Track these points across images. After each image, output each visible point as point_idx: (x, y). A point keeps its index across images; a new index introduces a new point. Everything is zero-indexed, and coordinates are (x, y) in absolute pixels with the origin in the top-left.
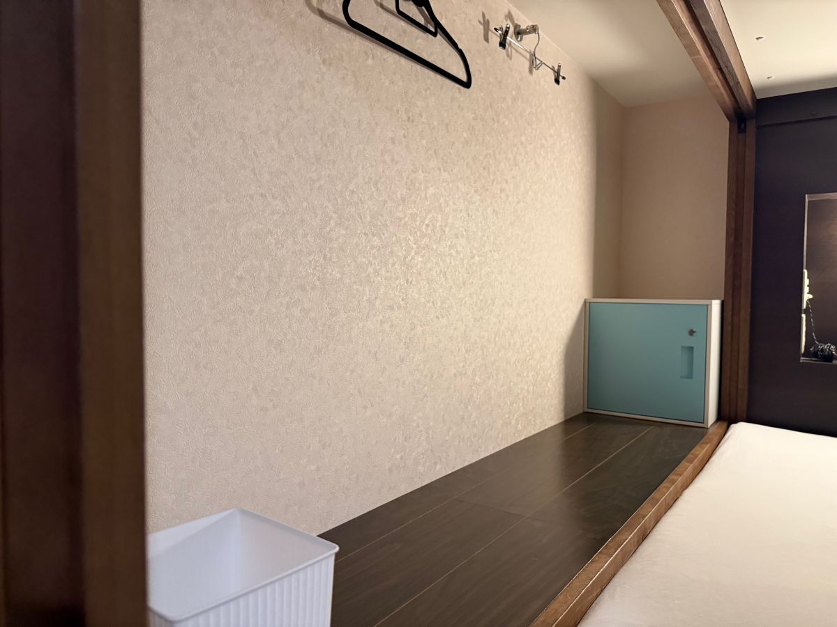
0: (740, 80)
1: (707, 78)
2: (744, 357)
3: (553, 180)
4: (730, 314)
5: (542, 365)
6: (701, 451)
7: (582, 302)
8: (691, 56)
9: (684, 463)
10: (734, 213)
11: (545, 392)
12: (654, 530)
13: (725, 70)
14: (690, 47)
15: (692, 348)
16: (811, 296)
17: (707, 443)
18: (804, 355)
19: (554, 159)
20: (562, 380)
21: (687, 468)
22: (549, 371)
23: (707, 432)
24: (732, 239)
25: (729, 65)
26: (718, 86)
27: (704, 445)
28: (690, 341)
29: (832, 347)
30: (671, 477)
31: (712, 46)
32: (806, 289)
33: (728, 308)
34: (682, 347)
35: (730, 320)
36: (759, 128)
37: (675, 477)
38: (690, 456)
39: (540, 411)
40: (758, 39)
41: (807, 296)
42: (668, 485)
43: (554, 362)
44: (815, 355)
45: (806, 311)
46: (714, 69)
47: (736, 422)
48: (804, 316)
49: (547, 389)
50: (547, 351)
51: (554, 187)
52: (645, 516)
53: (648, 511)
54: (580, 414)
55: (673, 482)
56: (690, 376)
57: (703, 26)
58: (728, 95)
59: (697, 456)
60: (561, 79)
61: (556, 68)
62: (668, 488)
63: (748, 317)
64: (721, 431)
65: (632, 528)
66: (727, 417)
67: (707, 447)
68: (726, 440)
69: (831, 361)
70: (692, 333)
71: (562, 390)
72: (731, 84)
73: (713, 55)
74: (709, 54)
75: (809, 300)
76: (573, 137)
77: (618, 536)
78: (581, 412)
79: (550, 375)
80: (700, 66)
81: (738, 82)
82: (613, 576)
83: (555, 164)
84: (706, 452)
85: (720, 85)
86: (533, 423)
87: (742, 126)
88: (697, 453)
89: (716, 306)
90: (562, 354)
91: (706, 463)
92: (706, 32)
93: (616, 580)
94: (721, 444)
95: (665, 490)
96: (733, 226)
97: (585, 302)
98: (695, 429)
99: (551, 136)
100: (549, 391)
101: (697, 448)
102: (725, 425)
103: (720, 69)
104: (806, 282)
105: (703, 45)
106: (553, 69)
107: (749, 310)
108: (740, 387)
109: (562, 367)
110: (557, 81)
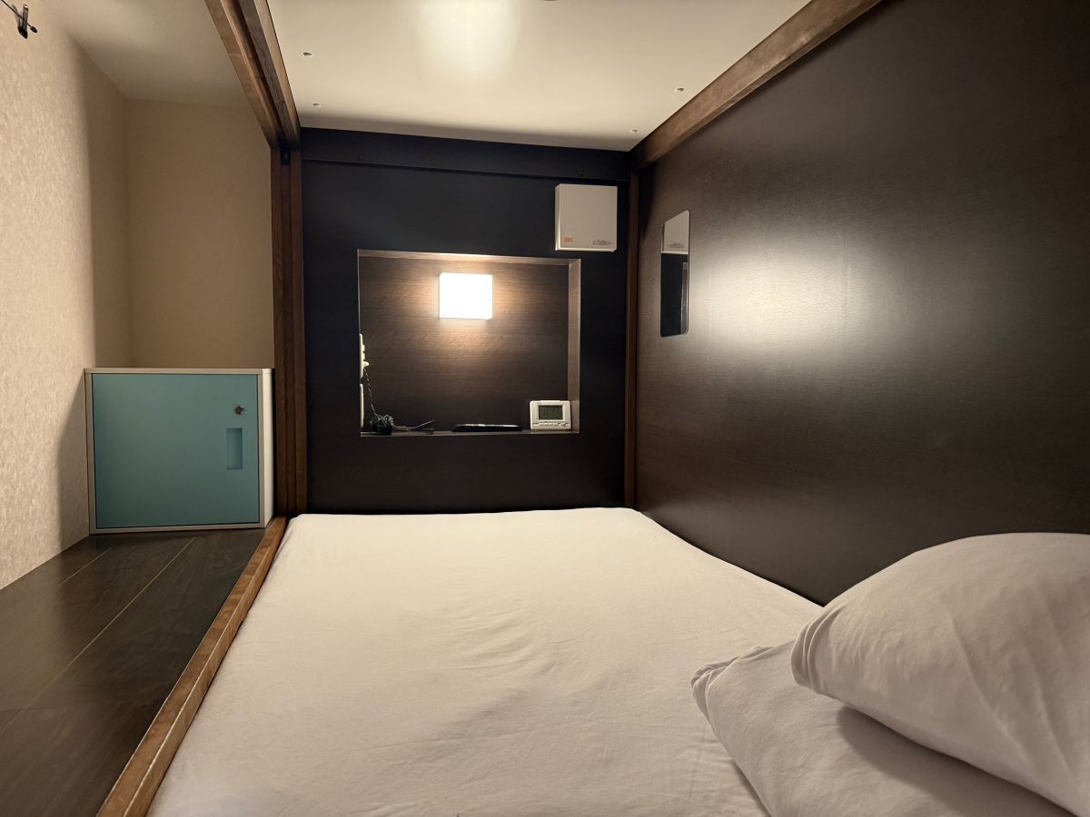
0: (285, 99)
1: (247, 87)
2: (301, 436)
3: (23, 183)
4: (283, 385)
5: (21, 472)
6: (261, 558)
7: (80, 373)
8: (228, 52)
9: (244, 576)
10: (281, 263)
11: (27, 515)
12: (221, 670)
13: (268, 81)
14: (227, 39)
15: (240, 430)
16: (367, 364)
17: (267, 547)
18: (363, 430)
19: (22, 152)
20: (55, 493)
21: (248, 581)
22: (33, 481)
23: (264, 533)
24: (281, 293)
25: (274, 78)
26: (259, 100)
27: (264, 550)
28: (238, 422)
29: (391, 418)
30: (232, 597)
31: (256, 46)
32: (363, 356)
33: (280, 378)
34: (228, 430)
35: (283, 393)
36: (304, 161)
37: (237, 597)
38: (249, 566)
39: (22, 544)
40: (306, 54)
41: (364, 364)
42: (230, 608)
43: (41, 466)
44: (374, 428)
45: (364, 380)
46: (256, 77)
47: (296, 515)
48: (361, 385)
49: (31, 509)
50: (28, 451)
51: (25, 196)
52: (208, 656)
53: (210, 647)
54: (86, 538)
55: (235, 603)
56: (239, 466)
57: (246, 19)
58: (271, 114)
59: (258, 564)
60: (29, 30)
61: (20, 11)
62: (231, 612)
63: (304, 388)
64: (280, 529)
65: (192, 677)
66: (285, 512)
67: (268, 551)
68: (288, 538)
69: (389, 434)
70: (239, 410)
71: (56, 508)
72: (276, 101)
73: (255, 59)
74: (251, 56)
75: (366, 368)
76: (51, 124)
77: (176, 694)
78: (86, 535)
79: (35, 486)
80: (239, 69)
81: (284, 102)
82: (177, 749)
83: (24, 160)
84: (267, 558)
85: (262, 98)
86: (10, 565)
87: (286, 156)
88: (258, 560)
89: (266, 375)
90: (53, 454)
91: (268, 571)
92: (249, 26)
93: (183, 752)
94: (282, 544)
95: (226, 615)
96: (281, 277)
97: (85, 373)
98: (250, 531)
99: (15, 115)
100: (34, 511)
101: (256, 554)
102: (284, 520)
103: (264, 79)
104: (363, 348)
105: (243, 42)
106: (14, 9)
107: (304, 380)
108: (298, 472)
109: (54, 473)
110: (23, 32)
